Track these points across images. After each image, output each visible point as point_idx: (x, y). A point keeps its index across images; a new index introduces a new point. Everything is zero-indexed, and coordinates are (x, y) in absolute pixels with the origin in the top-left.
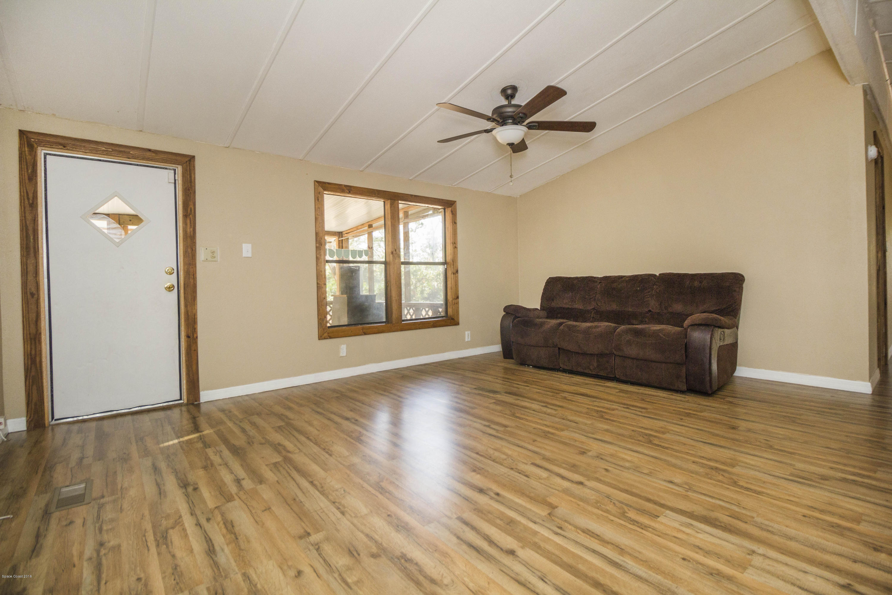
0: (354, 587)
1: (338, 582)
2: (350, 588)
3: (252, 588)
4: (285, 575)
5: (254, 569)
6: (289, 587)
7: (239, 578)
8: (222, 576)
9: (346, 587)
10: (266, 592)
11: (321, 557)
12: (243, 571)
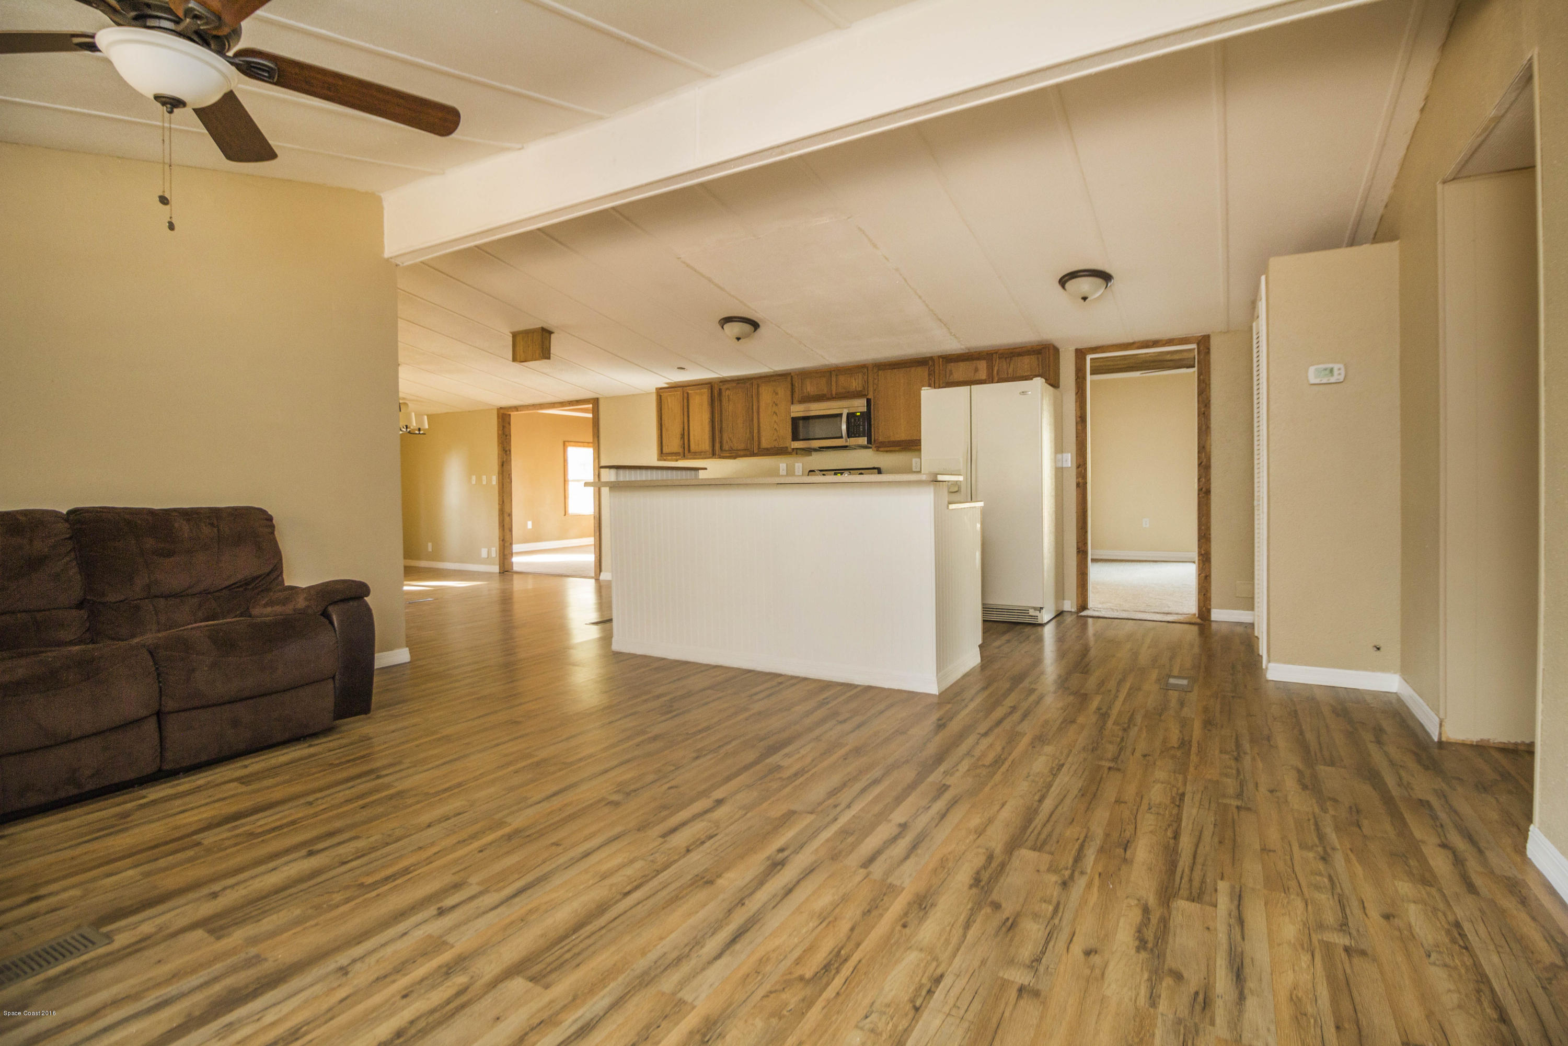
0: (1055, 901)
1: (1062, 916)
2: (1058, 904)
3: (1156, 980)
4: (1106, 965)
5: (1135, 1002)
6: (1114, 949)
7: (1163, 1006)
8: (1185, 1026)
9: (1061, 907)
10: (1143, 963)
11: (1046, 949)
12: (1152, 1010)
